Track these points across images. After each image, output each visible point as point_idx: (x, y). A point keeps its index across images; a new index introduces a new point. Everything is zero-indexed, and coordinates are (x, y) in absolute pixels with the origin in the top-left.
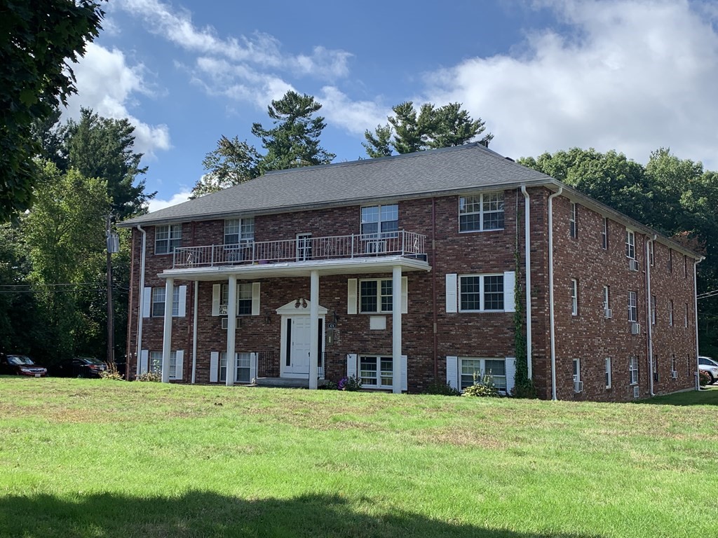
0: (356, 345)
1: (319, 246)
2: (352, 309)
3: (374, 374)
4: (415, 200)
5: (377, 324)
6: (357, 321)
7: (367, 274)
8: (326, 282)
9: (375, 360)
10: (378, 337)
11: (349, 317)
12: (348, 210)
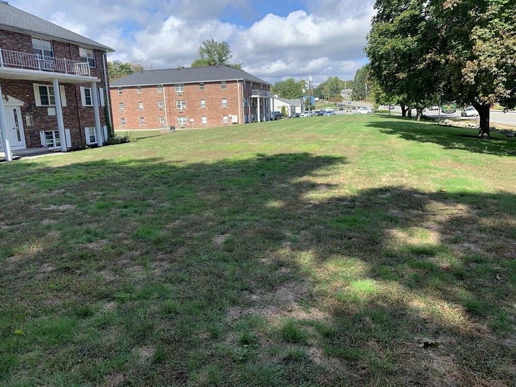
0: (43, 125)
1: (9, 57)
2: (38, 103)
3: (52, 141)
4: (61, 42)
5: (51, 112)
6: (42, 110)
7: (43, 82)
8: (19, 84)
9: (51, 133)
10: (54, 120)
11: (36, 108)
12: (25, 36)
